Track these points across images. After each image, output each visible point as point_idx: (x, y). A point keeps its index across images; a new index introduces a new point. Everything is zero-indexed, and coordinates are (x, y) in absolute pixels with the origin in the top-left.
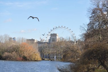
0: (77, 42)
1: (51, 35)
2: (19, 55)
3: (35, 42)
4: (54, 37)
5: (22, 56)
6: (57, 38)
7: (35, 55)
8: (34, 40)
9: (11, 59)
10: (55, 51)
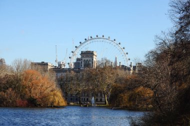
0: (134, 67)
1: (82, 53)
2: (21, 96)
3: (49, 67)
4: (89, 59)
5: (27, 97)
6: (94, 59)
7: (55, 95)
8: (47, 64)
9: (5, 103)
10: (91, 88)
